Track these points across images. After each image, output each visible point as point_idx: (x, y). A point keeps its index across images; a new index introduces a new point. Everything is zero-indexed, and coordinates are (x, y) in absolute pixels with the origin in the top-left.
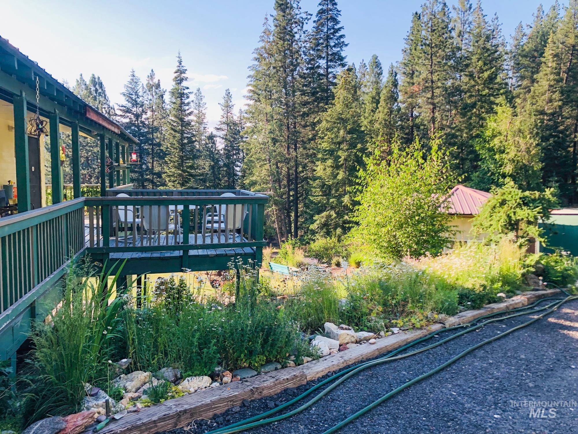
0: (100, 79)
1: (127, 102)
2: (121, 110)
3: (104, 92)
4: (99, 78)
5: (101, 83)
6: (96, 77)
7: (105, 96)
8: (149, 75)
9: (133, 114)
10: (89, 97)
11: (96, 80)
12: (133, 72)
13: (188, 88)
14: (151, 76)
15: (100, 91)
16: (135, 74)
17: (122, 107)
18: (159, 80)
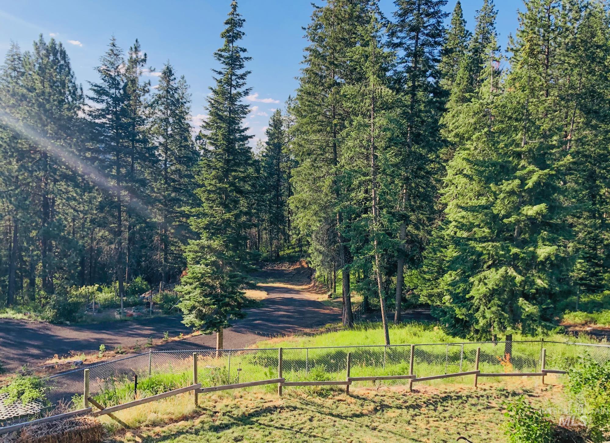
0: (63, 46)
1: (103, 81)
2: (94, 90)
3: (68, 65)
4: (61, 45)
5: (65, 52)
6: (57, 42)
7: (69, 69)
8: (133, 47)
9: (111, 97)
10: (52, 67)
11: (57, 47)
12: (114, 40)
13: (244, 50)
14: (136, 48)
15: (62, 62)
16: (116, 43)
17: (95, 86)
18: (145, 55)
